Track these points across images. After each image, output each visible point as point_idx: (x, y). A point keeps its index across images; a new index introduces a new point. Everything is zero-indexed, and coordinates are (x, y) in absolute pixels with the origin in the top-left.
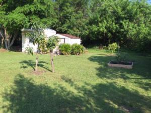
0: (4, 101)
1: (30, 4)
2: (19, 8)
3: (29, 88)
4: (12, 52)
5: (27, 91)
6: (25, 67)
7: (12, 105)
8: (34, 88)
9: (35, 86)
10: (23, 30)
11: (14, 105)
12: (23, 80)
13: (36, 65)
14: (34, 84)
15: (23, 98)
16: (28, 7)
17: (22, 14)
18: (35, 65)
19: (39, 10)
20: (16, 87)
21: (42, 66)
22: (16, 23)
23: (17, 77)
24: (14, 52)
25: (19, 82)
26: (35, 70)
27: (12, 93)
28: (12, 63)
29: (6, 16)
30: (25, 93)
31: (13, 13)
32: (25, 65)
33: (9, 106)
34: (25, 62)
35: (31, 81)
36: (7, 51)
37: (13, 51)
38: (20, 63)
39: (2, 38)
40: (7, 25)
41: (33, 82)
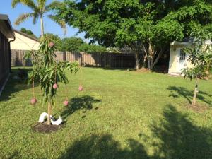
0: (153, 136)
1: (189, 5)
2: (171, 13)
3: (186, 127)
4: (154, 73)
5: (183, 132)
6: (175, 96)
7: (165, 145)
8: (193, 130)
9: (194, 127)
10: (173, 44)
11: (167, 146)
12: (175, 114)
13: (195, 96)
14: (193, 125)
15: (179, 141)
16: (185, 9)
17: (175, 22)
18: (192, 95)
19: (202, 11)
20: (166, 122)
21: (201, 98)
22: (165, 35)
23: (167, 109)
24: (157, 74)
25: (170, 116)
26: (190, 103)
27: (163, 129)
28: (157, 88)
29: (154, 27)
30: (181, 134)
31: (163, 21)
32: (175, 93)
33: (161, 146)
34: (175, 88)
35: (187, 118)
36: (150, 71)
37: (156, 72)
38: (168, 89)
39: (145, 55)
40: (153, 39)
41: (191, 121)
